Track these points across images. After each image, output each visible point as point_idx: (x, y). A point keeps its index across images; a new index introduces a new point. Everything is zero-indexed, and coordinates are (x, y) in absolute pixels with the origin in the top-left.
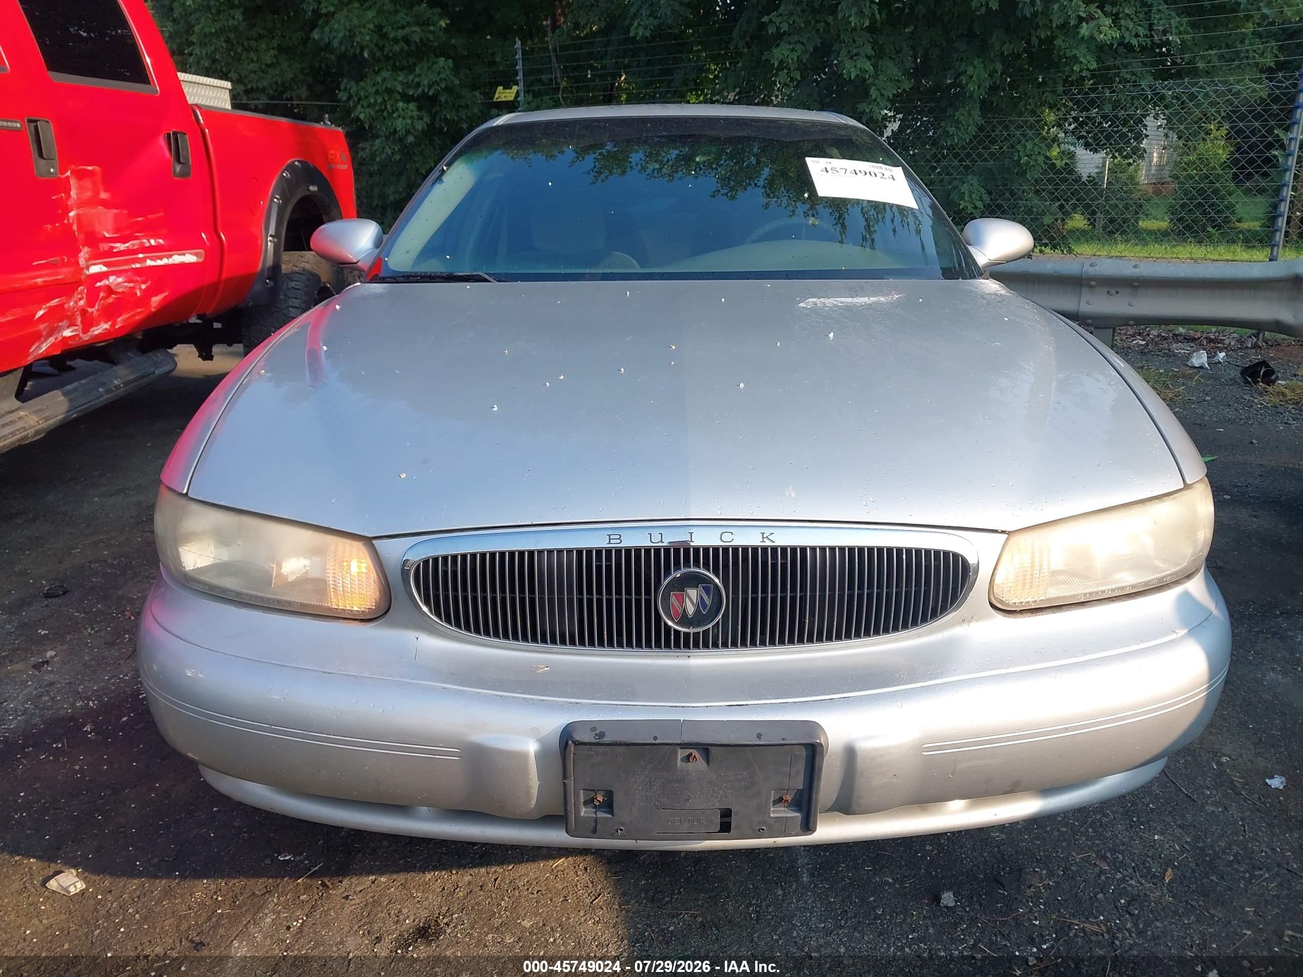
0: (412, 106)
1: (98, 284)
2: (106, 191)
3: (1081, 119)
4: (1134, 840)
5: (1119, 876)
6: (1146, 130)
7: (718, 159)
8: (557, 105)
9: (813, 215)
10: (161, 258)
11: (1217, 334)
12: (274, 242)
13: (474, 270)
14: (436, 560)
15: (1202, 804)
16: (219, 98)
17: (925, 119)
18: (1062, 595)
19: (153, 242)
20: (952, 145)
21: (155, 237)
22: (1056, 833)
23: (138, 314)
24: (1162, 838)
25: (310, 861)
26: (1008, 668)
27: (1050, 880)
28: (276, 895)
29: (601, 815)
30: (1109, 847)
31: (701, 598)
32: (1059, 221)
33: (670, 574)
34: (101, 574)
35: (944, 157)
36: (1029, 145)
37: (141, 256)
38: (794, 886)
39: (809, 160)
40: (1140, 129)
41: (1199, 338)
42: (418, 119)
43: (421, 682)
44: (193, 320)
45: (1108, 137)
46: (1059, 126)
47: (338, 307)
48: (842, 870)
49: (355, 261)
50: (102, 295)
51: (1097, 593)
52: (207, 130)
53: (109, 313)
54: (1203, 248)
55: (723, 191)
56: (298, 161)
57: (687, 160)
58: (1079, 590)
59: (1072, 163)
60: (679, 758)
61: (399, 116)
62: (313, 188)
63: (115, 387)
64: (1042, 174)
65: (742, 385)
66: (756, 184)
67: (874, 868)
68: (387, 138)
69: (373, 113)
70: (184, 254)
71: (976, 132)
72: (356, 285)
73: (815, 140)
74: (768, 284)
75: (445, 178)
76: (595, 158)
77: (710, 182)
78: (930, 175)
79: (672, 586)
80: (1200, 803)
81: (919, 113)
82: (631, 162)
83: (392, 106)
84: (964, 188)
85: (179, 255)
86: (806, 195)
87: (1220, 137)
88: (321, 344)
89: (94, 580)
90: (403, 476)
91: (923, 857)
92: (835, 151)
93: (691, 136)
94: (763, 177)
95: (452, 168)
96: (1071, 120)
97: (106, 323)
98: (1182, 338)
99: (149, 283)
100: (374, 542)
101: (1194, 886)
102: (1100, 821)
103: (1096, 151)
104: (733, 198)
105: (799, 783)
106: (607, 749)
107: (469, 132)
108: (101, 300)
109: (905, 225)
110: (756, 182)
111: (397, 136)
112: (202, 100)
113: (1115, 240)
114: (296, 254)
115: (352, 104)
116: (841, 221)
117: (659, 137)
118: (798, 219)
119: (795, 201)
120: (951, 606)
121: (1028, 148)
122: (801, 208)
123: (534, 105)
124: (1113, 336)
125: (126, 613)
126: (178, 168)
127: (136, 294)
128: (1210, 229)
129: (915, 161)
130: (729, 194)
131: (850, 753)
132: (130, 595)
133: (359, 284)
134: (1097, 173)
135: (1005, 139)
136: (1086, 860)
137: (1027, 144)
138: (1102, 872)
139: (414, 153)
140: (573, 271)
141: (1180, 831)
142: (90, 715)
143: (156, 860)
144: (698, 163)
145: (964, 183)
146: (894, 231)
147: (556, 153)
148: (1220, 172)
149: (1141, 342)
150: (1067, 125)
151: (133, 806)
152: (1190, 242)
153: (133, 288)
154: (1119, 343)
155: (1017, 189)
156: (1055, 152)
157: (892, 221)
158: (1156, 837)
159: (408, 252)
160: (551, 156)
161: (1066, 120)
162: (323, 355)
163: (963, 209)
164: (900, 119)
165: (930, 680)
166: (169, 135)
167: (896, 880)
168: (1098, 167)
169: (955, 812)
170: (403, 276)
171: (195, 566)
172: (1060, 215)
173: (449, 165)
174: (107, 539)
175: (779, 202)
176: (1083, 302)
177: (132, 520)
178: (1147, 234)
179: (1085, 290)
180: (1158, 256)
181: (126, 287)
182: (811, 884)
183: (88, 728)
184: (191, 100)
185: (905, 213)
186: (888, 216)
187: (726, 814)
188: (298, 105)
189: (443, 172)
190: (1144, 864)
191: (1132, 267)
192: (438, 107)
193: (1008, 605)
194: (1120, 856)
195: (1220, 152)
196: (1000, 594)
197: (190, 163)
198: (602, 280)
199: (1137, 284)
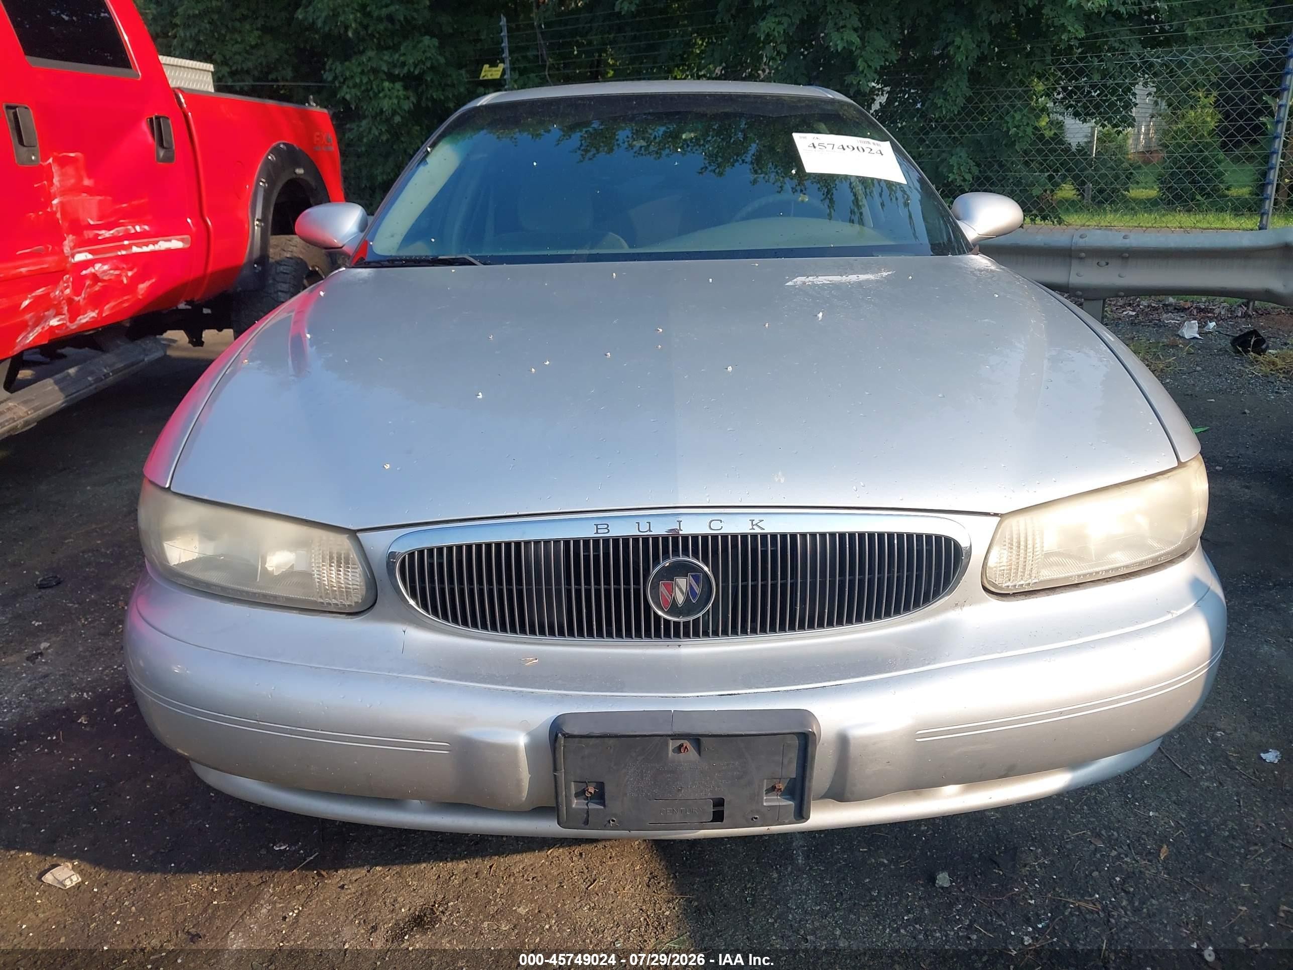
0: (398, 85)
1: (84, 272)
2: (89, 177)
3: (1070, 88)
4: (1129, 817)
5: (1114, 853)
6: (1135, 98)
7: (705, 134)
8: (543, 83)
9: (801, 191)
10: (147, 245)
11: (1207, 304)
12: (261, 227)
13: (461, 253)
14: (421, 552)
15: (1197, 779)
16: (202, 81)
17: (912, 91)
18: (1055, 577)
19: (138, 228)
20: (940, 117)
21: (140, 223)
22: (1051, 811)
23: (126, 301)
24: (1157, 814)
25: (305, 850)
26: (1002, 652)
27: (1045, 858)
28: (272, 885)
29: (592, 806)
30: (1104, 824)
31: (691, 586)
32: (1048, 192)
33: (659, 563)
34: (94, 564)
35: (932, 129)
36: (1018, 116)
37: (126, 242)
38: (789, 869)
39: (796, 136)
40: (1129, 98)
41: (1189, 308)
42: (405, 99)
43: (409, 676)
44: (182, 306)
45: (1097, 107)
46: (1048, 95)
47: (322, 293)
48: (837, 852)
49: (340, 245)
50: (88, 282)
51: (1091, 574)
52: (190, 114)
53: (96, 301)
54: (1192, 217)
55: (710, 168)
56: (284, 144)
57: (674, 136)
58: (1073, 571)
59: (1061, 134)
60: (671, 749)
61: (385, 96)
62: (300, 171)
63: (104, 375)
64: (1030, 145)
65: (730, 369)
66: (743, 161)
67: (869, 849)
68: (374, 118)
69: (359, 94)
70: (170, 241)
71: (964, 104)
72: (341, 270)
73: (802, 115)
74: (756, 263)
75: (428, 160)
76: (581, 136)
77: (698, 158)
78: (918, 148)
79: (661, 576)
80: (1194, 778)
81: (906, 85)
82: (617, 140)
83: (378, 86)
84: (953, 161)
85: (165, 241)
86: (794, 172)
87: (1208, 105)
88: (306, 331)
89: (87, 570)
90: (387, 467)
91: (918, 838)
92: (823, 126)
93: (678, 113)
94: (751, 152)
95: (437, 148)
96: (1060, 90)
97: (94, 311)
98: (1172, 308)
99: (135, 270)
100: (359, 535)
101: (1189, 862)
102: (1095, 798)
103: (1085, 121)
104: (721, 174)
105: (792, 771)
106: (598, 741)
107: (456, 110)
108: (87, 287)
109: (894, 199)
110: (743, 158)
111: (384, 117)
112: (185, 84)
113: (1105, 209)
114: (283, 238)
115: (337, 85)
116: (829, 196)
117: (645, 114)
118: (787, 195)
119: (782, 177)
120: (944, 590)
121: (1017, 119)
122: (789, 185)
123: (521, 82)
124: (1104, 307)
125: (120, 603)
126: (162, 153)
127: (122, 281)
128: (1199, 197)
129: (904, 134)
130: (717, 171)
131: (843, 741)
132: (124, 584)
133: (344, 269)
134: (1086, 143)
135: (994, 110)
136: (1081, 838)
137: (1016, 115)
138: (1097, 850)
139: (401, 134)
140: (559, 253)
141: (1174, 806)
142: (84, 707)
143: (151, 852)
144: (685, 140)
145: (952, 155)
146: (883, 205)
147: (542, 132)
148: (1209, 140)
149: (1132, 313)
150: (1055, 94)
151: (128, 797)
152: (1179, 211)
153: (119, 276)
154: (1109, 314)
155: (1006, 160)
156: (1043, 122)
157: (881, 195)
158: (1151, 814)
159: (392, 236)
160: (537, 135)
161: (1055, 89)
162: (308, 343)
163: (952, 181)
164: (888, 92)
165: (923, 666)
166: (151, 119)
167: (891, 861)
168: (1086, 136)
169: (950, 796)
170: (388, 261)
171: (180, 560)
172: (1049, 186)
173: (433, 146)
174: (99, 528)
175: (767, 177)
176: (1073, 273)
177: (125, 509)
178: (1136, 204)
179: (1075, 262)
180: (1147, 225)
181: (112, 275)
182: (806, 867)
183: (83, 720)
184: (173, 84)
185: (894, 188)
186: (876, 191)
187: (719, 803)
188: (283, 86)
189: (428, 153)
190: (1139, 841)
191: (1122, 238)
192: (424, 86)
193: (1001, 588)
194: (1115, 833)
195: (1209, 119)
196: (993, 577)
197: (174, 147)
198: (588, 261)
199: (1127, 255)
